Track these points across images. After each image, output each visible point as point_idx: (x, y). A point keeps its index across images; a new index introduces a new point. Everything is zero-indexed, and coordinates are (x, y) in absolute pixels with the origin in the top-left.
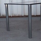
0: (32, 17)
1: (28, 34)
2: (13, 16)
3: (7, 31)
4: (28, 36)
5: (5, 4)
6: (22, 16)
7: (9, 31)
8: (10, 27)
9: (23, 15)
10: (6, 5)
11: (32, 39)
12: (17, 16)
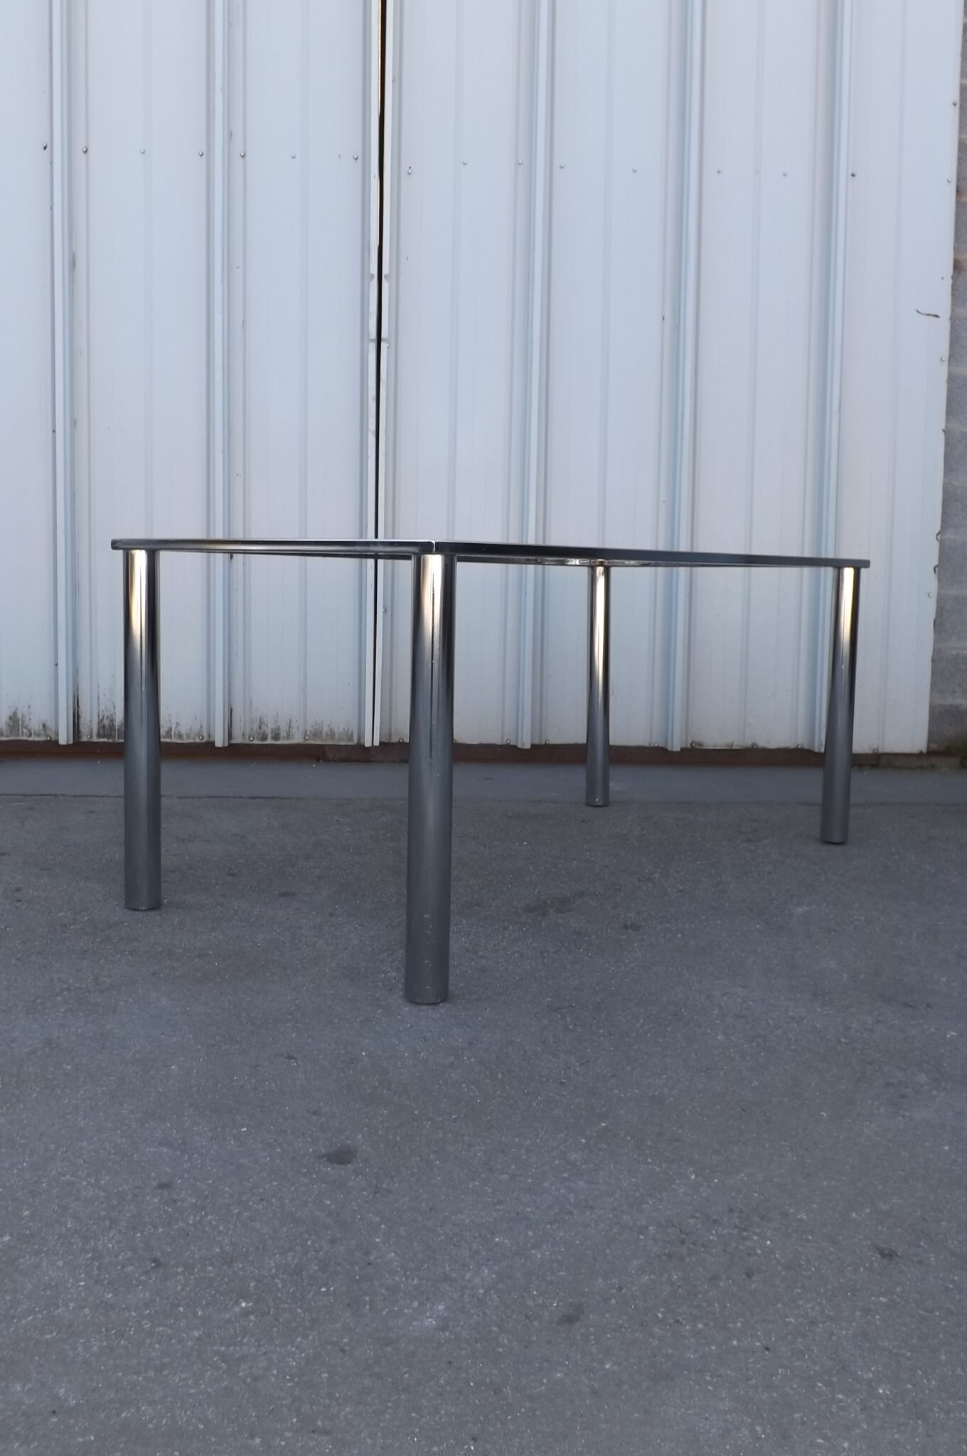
0: (460, 772)
1: (401, 953)
2: (238, 739)
3: (131, 905)
4: (395, 974)
5: (115, 545)
6: (360, 747)
7: (156, 905)
8: (166, 860)
9: (371, 739)
10: (140, 558)
11: (443, 1009)
12: (297, 739)
